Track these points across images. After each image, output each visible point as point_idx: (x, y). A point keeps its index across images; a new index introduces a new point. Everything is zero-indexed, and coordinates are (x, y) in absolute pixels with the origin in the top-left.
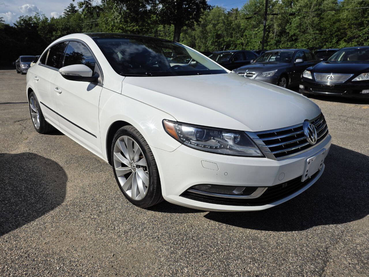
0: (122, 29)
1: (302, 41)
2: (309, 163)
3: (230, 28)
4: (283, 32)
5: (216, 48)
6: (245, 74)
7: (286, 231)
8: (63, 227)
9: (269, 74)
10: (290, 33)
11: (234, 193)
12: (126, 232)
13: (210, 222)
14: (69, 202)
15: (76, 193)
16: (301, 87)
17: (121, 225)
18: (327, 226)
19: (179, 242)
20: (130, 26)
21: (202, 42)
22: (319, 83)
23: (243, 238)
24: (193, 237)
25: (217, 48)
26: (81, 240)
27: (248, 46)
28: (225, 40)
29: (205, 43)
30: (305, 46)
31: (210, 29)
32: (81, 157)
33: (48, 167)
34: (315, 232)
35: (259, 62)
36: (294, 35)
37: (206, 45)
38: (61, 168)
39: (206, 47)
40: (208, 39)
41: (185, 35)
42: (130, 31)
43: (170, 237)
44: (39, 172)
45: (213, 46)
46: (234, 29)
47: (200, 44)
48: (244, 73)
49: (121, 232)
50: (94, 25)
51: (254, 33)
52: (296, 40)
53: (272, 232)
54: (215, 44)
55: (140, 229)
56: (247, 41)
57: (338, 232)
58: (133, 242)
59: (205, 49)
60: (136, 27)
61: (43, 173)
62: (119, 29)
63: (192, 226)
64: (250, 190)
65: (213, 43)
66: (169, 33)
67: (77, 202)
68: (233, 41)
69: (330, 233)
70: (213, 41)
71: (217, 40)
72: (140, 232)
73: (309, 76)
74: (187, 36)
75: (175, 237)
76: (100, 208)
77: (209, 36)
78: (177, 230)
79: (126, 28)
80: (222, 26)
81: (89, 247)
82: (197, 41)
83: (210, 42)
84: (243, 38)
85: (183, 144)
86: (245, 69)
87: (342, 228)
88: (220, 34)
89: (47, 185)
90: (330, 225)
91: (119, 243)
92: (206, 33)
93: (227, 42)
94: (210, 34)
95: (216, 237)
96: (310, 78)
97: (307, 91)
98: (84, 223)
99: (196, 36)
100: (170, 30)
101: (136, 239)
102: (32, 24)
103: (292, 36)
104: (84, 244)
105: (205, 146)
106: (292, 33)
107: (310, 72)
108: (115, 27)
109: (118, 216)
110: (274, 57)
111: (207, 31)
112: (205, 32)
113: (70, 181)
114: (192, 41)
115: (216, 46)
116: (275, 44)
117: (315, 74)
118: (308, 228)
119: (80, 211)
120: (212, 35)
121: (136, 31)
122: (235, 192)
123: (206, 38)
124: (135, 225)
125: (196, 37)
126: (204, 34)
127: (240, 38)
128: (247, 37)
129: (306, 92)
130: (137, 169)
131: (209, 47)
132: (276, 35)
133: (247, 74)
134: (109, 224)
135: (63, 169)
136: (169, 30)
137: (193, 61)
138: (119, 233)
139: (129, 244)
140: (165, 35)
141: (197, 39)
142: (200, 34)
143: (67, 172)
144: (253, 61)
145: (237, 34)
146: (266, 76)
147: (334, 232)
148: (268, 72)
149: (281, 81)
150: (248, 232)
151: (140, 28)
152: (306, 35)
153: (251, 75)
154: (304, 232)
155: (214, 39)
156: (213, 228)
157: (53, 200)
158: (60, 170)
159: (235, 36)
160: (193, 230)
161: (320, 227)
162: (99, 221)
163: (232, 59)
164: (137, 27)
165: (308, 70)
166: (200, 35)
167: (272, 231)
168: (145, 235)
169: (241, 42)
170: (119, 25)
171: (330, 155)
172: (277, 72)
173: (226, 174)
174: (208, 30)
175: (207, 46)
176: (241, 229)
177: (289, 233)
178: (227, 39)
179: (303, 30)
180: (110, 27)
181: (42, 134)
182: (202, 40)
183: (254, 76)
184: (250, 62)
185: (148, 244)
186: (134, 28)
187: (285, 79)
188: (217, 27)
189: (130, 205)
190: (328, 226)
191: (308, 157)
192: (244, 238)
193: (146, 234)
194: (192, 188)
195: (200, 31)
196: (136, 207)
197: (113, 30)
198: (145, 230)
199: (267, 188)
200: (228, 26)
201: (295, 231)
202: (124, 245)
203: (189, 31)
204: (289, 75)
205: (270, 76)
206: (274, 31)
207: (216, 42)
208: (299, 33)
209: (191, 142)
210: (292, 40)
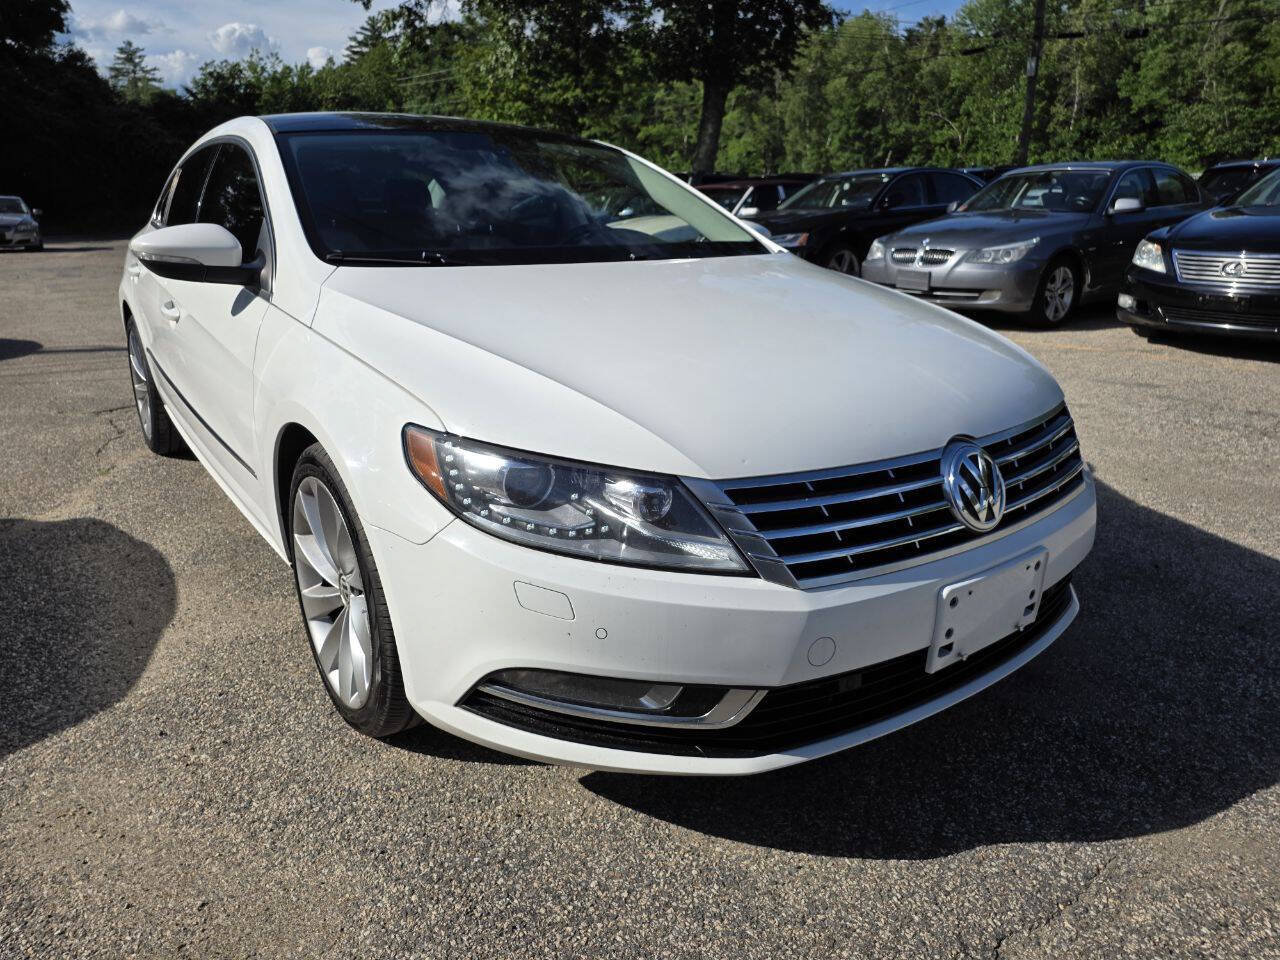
0: (528, 98)
1: (1181, 130)
2: (954, 602)
3: (911, 90)
4: (1105, 101)
5: (858, 161)
6: (920, 253)
7: (864, 856)
8: (82, 791)
9: (1008, 253)
10: (1135, 98)
11: (642, 705)
12: (281, 822)
13: (593, 803)
14: (143, 700)
15: (180, 668)
16: (1126, 301)
17: (275, 793)
18: (1035, 848)
19: (452, 871)
20: (553, 90)
21: (809, 140)
22: (1192, 289)
23: (689, 872)
24: (508, 855)
25: (862, 160)
26: (120, 840)
27: (976, 150)
28: (891, 132)
29: (820, 144)
30: (1189, 149)
31: (836, 91)
32: (249, 541)
33: (130, 571)
34: (975, 867)
35: (980, 209)
36: (1151, 107)
37: (823, 150)
38: (171, 576)
39: (821, 155)
40: (830, 127)
41: (750, 115)
42: (553, 106)
43: (428, 851)
44: (94, 589)
45: (847, 154)
46: (924, 93)
47: (799, 148)
48: (915, 251)
49: (265, 819)
50: (444, 87)
51: (997, 105)
52: (1158, 124)
53: (810, 856)
54: (853, 145)
55: (333, 815)
56: (971, 131)
57: (1070, 875)
58: (289, 861)
59: (819, 164)
60: (574, 91)
61: (102, 592)
62: (517, 98)
63: (519, 816)
64: (698, 696)
65: (846, 143)
66: (694, 108)
67: (168, 699)
68: (922, 134)
69: (1035, 878)
70: (847, 136)
71: (859, 130)
72: (330, 824)
73: (1155, 262)
74: (755, 118)
75: (444, 852)
76: (233, 728)
77: (834, 118)
78: (461, 828)
79: (539, 94)
80: (882, 81)
81: (137, 867)
82: (791, 136)
83: (837, 137)
84: (957, 124)
85: (458, 515)
86: (924, 235)
87: (1094, 859)
88: (873, 110)
89: (98, 636)
90: (1048, 845)
91: (240, 861)
92: (825, 106)
93: (897, 139)
94: (836, 112)
95: (589, 864)
96: (1160, 267)
97: (1146, 318)
98: (157, 777)
99: (786, 119)
100: (696, 99)
101: (304, 849)
102: (239, 87)
103: (1141, 112)
104: (123, 856)
105: (539, 530)
106: (1139, 101)
107: (1159, 247)
108: (502, 95)
109: (281, 762)
110: (1039, 193)
111: (825, 101)
112: (819, 104)
113: (178, 625)
114: (774, 137)
115: (859, 152)
116: (1076, 143)
117: (1176, 253)
118: (955, 849)
119: (161, 734)
120: (842, 114)
121: (575, 106)
122: (647, 701)
123: (821, 126)
124: (323, 799)
125: (787, 125)
126: (816, 109)
127: (945, 122)
128: (972, 120)
129: (1142, 321)
130: (352, 596)
131: (832, 157)
132: (1080, 110)
133: (926, 252)
134: (237, 789)
135: (173, 582)
136: (692, 98)
137: (746, 207)
138: (257, 824)
139: (274, 866)
140: (681, 117)
141: (791, 128)
142: (800, 112)
143: (183, 591)
144: (958, 207)
145: (934, 111)
146: (994, 259)
147: (1053, 873)
148: (1002, 247)
149: (1053, 280)
150: (717, 849)
151: (588, 94)
152: (1196, 107)
153: (940, 257)
154: (931, 867)
155: (850, 128)
156: (596, 826)
157: (94, 689)
158: (162, 585)
159: (926, 117)
160: (518, 831)
161: (1005, 850)
162: (208, 775)
163: (884, 197)
164: (578, 91)
165: (1152, 240)
166: (803, 116)
167: (809, 852)
168: (343, 837)
169: (949, 139)
170: (518, 87)
171: (1157, 567)
172: (1037, 245)
173: (602, 635)
174: (831, 97)
175: (827, 151)
176: (696, 838)
177: (874, 866)
178: (898, 128)
179: (1184, 93)
180: (488, 92)
181: (162, 455)
182: (808, 131)
183: (952, 260)
184: (949, 211)
185: (338, 872)
186: (568, 95)
187: (1068, 271)
188: (862, 86)
189: (334, 723)
190: (1040, 848)
191: (949, 581)
192: (694, 872)
193: (346, 837)
194: (492, 678)
195: (802, 98)
196: (353, 732)
197: (498, 104)
198: (348, 821)
199: (761, 695)
200: (904, 82)
201: (899, 859)
202: (254, 869)
203: (764, 101)
204: (1086, 261)
205: (1011, 262)
206: (1074, 97)
207: (858, 137)
208: (1167, 101)
209: (490, 511)
210: (1143, 127)
